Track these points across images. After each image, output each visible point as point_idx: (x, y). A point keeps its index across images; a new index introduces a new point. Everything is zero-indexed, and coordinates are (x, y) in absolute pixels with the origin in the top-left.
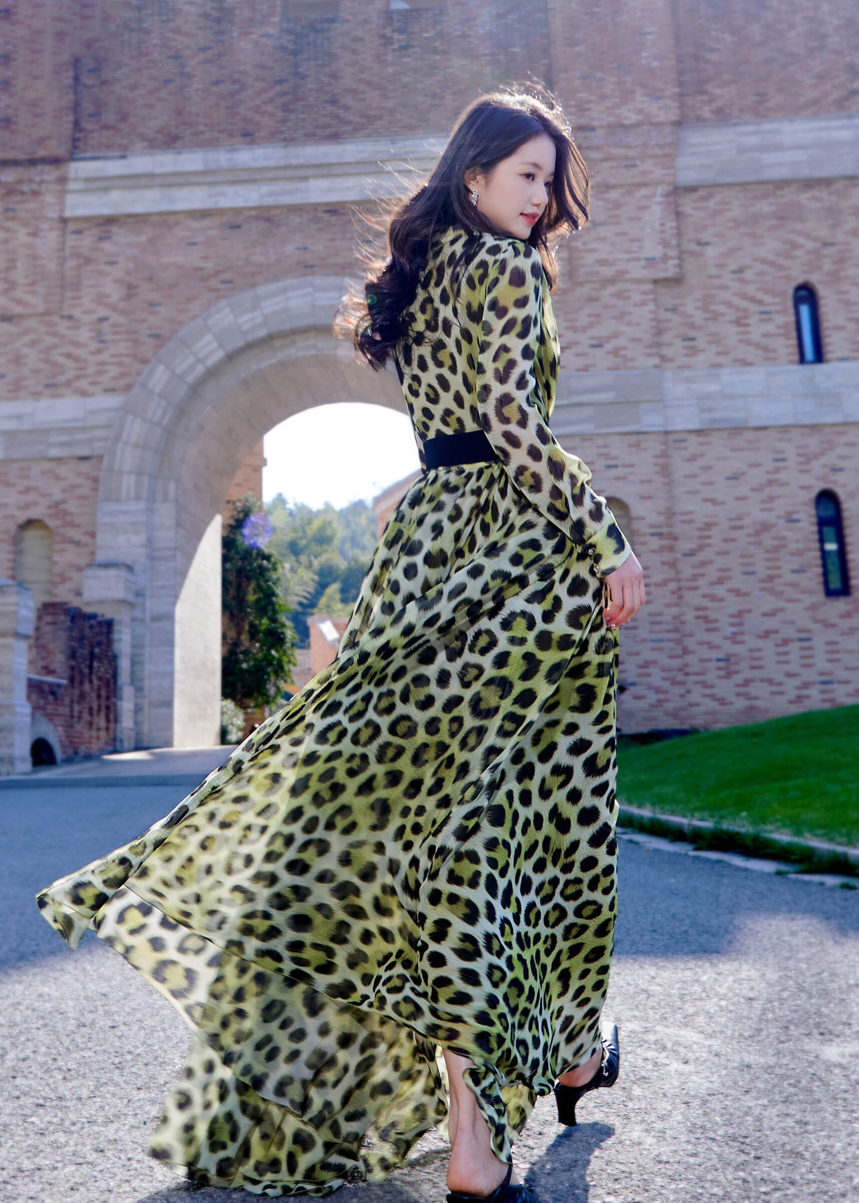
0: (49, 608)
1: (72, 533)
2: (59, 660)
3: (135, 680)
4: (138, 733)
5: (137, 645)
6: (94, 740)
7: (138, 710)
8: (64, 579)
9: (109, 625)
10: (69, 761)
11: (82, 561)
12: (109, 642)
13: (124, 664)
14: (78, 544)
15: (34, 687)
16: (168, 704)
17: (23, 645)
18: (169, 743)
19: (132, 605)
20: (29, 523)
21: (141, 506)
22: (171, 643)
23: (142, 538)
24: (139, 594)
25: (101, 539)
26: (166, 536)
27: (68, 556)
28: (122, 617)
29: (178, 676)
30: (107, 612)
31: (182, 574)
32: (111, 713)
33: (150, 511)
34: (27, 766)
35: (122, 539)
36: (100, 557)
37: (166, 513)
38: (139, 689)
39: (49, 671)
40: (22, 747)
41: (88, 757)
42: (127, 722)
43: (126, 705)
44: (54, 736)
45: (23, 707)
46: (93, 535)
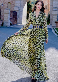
0: (11, 11)
1: (13, 4)
2: (12, 16)
3: (19, 17)
4: (19, 23)
5: (19, 14)
6: (15, 23)
7: (19, 20)
8: (12, 8)
9: (17, 12)
10: (13, 25)
11: (14, 6)
12: (17, 14)
13: (18, 16)
14: (14, 5)
15: (10, 19)
16: (22, 20)
17: (9, 15)
18: (22, 24)
19: (18, 11)
20: (9, 3)
21: (20, 1)
22: (22, 14)
23: (20, 5)
24: (19, 10)
25: (16, 4)
26: (22, 4)
27: (13, 6)
28: (18, 12)
29: (23, 17)
30: (16, 11)
31: (23, 8)
32: (17, 21)
33: (20, 2)
34: (10, 26)
35: (18, 4)
36: (16, 6)
37: (22, 2)
38: (19, 18)
39: (11, 17)
40: (9, 24)
41: (15, 25)
42: (18, 21)
43: (18, 20)
44: (12, 23)
45: (9, 20)
46: (15, 4)
